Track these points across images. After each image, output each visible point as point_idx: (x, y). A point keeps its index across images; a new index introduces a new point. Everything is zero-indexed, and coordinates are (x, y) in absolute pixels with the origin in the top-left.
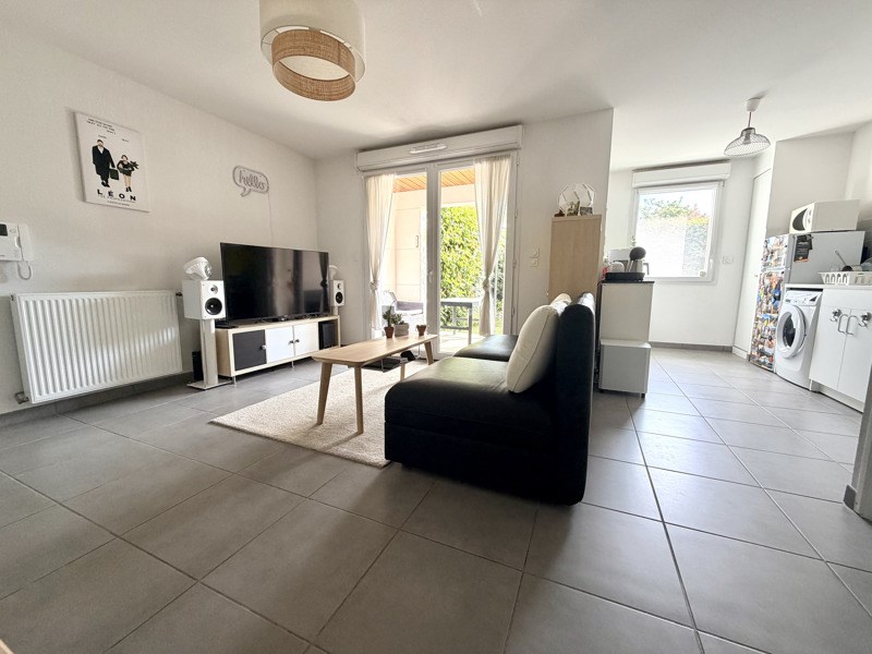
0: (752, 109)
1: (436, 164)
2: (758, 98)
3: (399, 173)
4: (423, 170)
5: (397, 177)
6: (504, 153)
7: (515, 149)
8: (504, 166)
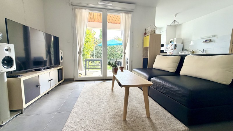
0: (176, 16)
1: (106, 10)
2: (177, 14)
3: (91, 10)
4: (101, 11)
5: (89, 11)
6: (130, 12)
7: (132, 12)
8: (130, 16)
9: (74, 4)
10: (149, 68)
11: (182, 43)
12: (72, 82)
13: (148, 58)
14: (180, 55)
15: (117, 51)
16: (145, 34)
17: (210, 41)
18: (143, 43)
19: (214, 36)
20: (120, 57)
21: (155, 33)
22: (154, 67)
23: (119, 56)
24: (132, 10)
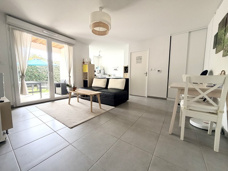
1: (51, 39)
3: (34, 35)
4: (46, 38)
7: (73, 45)
8: (71, 48)
9: (10, 24)
10: (89, 87)
11: (103, 70)
12: (15, 109)
13: (88, 80)
14: (107, 78)
15: (41, 72)
16: (84, 63)
17: (116, 70)
18: (83, 69)
19: (118, 67)
20: (46, 78)
21: (91, 63)
22: (93, 86)
23: (44, 77)
24: (73, 44)
